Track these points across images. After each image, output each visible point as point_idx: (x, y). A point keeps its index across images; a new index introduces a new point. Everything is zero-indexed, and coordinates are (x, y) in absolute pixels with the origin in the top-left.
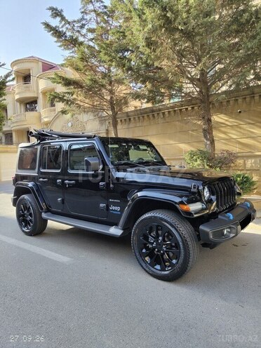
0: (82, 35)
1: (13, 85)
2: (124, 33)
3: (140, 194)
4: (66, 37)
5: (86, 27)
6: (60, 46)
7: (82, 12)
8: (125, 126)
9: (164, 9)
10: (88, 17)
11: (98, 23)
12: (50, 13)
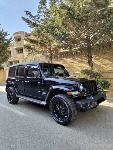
0: (38, 22)
1: (13, 43)
2: (54, 20)
3: (53, 87)
4: (31, 22)
5: (40, 18)
6: (29, 27)
7: (38, 13)
8: (56, 59)
9: (69, 10)
10: (41, 14)
11: (45, 17)
12: (25, 13)
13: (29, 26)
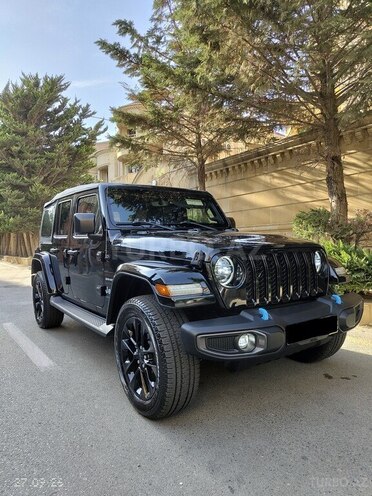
0: (160, 54)
4: (130, 56)
6: (125, 72)
10: (162, 26)
12: (117, 28)
13: (124, 69)
